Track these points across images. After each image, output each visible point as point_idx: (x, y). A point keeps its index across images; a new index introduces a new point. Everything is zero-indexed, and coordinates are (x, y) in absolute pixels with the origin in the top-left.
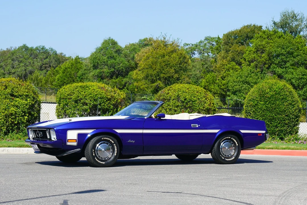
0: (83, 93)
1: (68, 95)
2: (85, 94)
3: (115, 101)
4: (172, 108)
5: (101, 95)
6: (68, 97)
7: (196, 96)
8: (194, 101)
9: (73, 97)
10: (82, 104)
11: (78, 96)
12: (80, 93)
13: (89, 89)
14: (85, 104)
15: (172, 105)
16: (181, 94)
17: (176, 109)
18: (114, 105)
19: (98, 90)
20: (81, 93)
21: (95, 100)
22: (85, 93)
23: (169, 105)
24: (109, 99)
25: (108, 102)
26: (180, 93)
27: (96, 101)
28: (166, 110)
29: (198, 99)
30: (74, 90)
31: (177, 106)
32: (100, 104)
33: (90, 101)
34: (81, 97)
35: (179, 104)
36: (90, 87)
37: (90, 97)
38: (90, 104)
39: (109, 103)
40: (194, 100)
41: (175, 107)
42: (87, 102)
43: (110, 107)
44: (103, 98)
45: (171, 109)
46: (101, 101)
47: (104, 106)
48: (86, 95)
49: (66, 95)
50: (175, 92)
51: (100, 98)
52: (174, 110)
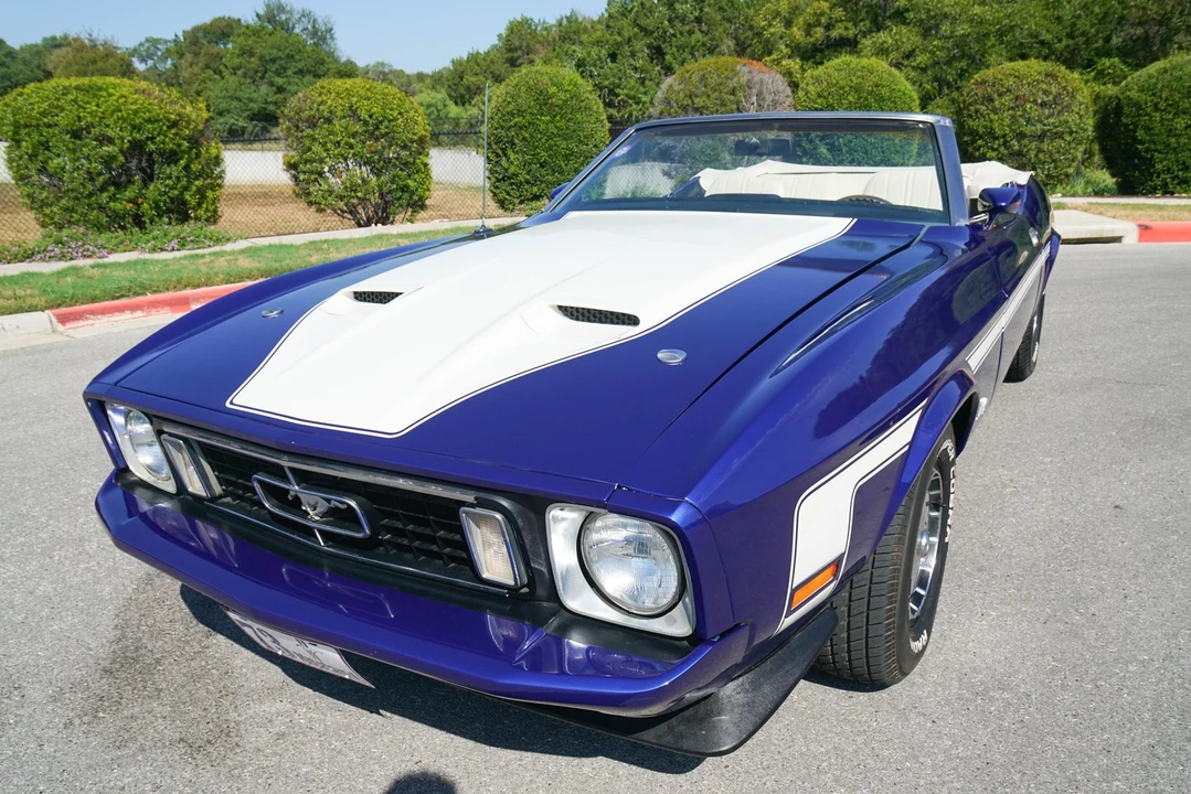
0: (94, 108)
1: (43, 114)
2: (101, 110)
3: (192, 127)
4: (341, 140)
5: (148, 111)
6: (46, 120)
7: (395, 107)
9: (63, 120)
10: (96, 139)
11: (79, 117)
12: (81, 107)
13: (110, 95)
14: (104, 140)
15: (341, 132)
16: (358, 104)
17: (352, 141)
18: (189, 139)
19: (135, 96)
20: (84, 108)
21: (134, 127)
22: (98, 105)
23: (331, 133)
24: (174, 124)
25: (173, 131)
26: (355, 99)
27: (139, 130)
28: (324, 145)
29: (400, 113)
30: (58, 99)
31: (354, 135)
32: (152, 139)
33: (121, 130)
34: (89, 119)
35: (358, 128)
36: (111, 91)
37: (118, 118)
38: (122, 139)
39: (176, 134)
41: (349, 137)
42: (110, 133)
43: (179, 145)
44: (157, 121)
45: (338, 142)
46: (154, 130)
47: (163, 143)
48: (103, 113)
49: (34, 113)
50: (342, 98)
51: (149, 121)
52: (347, 143)
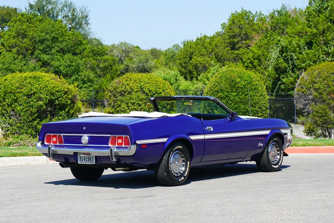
0: (37, 86)
1: (17, 88)
2: (40, 87)
3: (72, 94)
4: (136, 102)
5: (57, 87)
6: (18, 90)
7: (161, 87)
8: (160, 93)
9: (25, 90)
10: (36, 99)
11: (31, 89)
12: (32, 85)
13: (43, 80)
14: (40, 99)
15: (135, 98)
16: (144, 86)
17: (140, 102)
18: (71, 99)
20: (33, 86)
21: (51, 94)
22: (39, 85)
23: (131, 99)
24: (66, 93)
25: (66, 96)
26: (142, 83)
27: (53, 95)
29: (163, 90)
30: (22, 82)
31: (141, 100)
32: (57, 99)
33: (46, 95)
34: (35, 90)
35: (144, 97)
37: (46, 90)
38: (46, 98)
39: (66, 97)
40: (159, 92)
41: (139, 101)
42: (42, 96)
43: (67, 102)
44: (60, 91)
45: (134, 103)
46: (59, 95)
47: (61, 101)
49: (13, 87)
50: (137, 83)
51: (58, 91)
52: (138, 104)
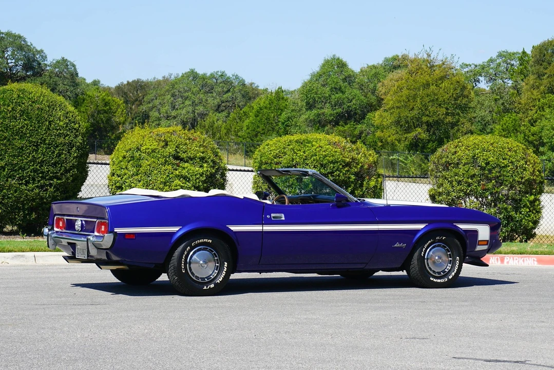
0: (302, 154)
1: (275, 157)
2: (305, 155)
3: (359, 167)
4: (463, 180)
5: (333, 156)
6: (275, 160)
7: (507, 157)
8: (503, 167)
9: (284, 160)
11: (293, 159)
12: (295, 153)
13: (312, 146)
15: (463, 174)
16: (479, 155)
17: (470, 180)
18: (356, 174)
19: (328, 147)
20: (297, 154)
21: (322, 165)
22: (304, 152)
23: (456, 174)
24: (348, 165)
25: (346, 169)
26: (477, 151)
27: (324, 168)
28: (451, 182)
29: (512, 162)
30: (284, 148)
31: (473, 176)
32: (332, 173)
34: (298, 160)
35: (476, 171)
36: (314, 143)
37: (314, 160)
39: (348, 171)
40: (503, 165)
41: (468, 178)
43: (349, 178)
44: (337, 162)
45: (460, 181)
46: (334, 167)
47: (339, 176)
48: (306, 157)
49: (271, 156)
50: (469, 150)
51: (332, 162)
52: (466, 182)
